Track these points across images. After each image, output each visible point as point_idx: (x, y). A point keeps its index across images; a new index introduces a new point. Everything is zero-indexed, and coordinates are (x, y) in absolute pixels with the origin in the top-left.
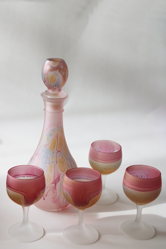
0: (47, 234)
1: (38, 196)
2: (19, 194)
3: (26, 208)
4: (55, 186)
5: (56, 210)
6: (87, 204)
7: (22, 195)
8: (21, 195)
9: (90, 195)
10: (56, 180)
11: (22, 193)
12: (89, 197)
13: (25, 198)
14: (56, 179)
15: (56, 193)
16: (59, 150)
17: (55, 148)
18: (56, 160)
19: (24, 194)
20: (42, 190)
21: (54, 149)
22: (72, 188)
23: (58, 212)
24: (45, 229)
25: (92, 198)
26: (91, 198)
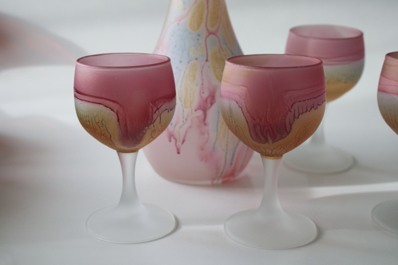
0: (184, 229)
1: (155, 116)
2: (102, 107)
3: (128, 157)
4: (202, 117)
5: (209, 182)
6: (288, 133)
7: (112, 109)
8: (109, 110)
9: (295, 106)
10: (206, 101)
11: (111, 104)
12: (292, 110)
13: (118, 120)
14: (207, 99)
15: (206, 135)
16: (212, 29)
17: (203, 26)
18: (205, 53)
19: (116, 107)
20: (165, 102)
21: (199, 26)
22: (245, 89)
23: (213, 186)
24: (180, 217)
25: (301, 116)
26: (297, 115)
